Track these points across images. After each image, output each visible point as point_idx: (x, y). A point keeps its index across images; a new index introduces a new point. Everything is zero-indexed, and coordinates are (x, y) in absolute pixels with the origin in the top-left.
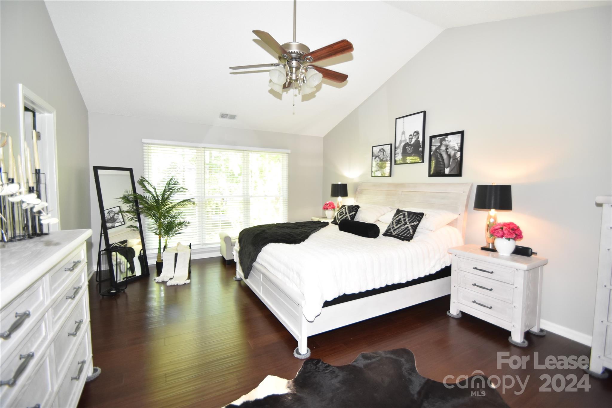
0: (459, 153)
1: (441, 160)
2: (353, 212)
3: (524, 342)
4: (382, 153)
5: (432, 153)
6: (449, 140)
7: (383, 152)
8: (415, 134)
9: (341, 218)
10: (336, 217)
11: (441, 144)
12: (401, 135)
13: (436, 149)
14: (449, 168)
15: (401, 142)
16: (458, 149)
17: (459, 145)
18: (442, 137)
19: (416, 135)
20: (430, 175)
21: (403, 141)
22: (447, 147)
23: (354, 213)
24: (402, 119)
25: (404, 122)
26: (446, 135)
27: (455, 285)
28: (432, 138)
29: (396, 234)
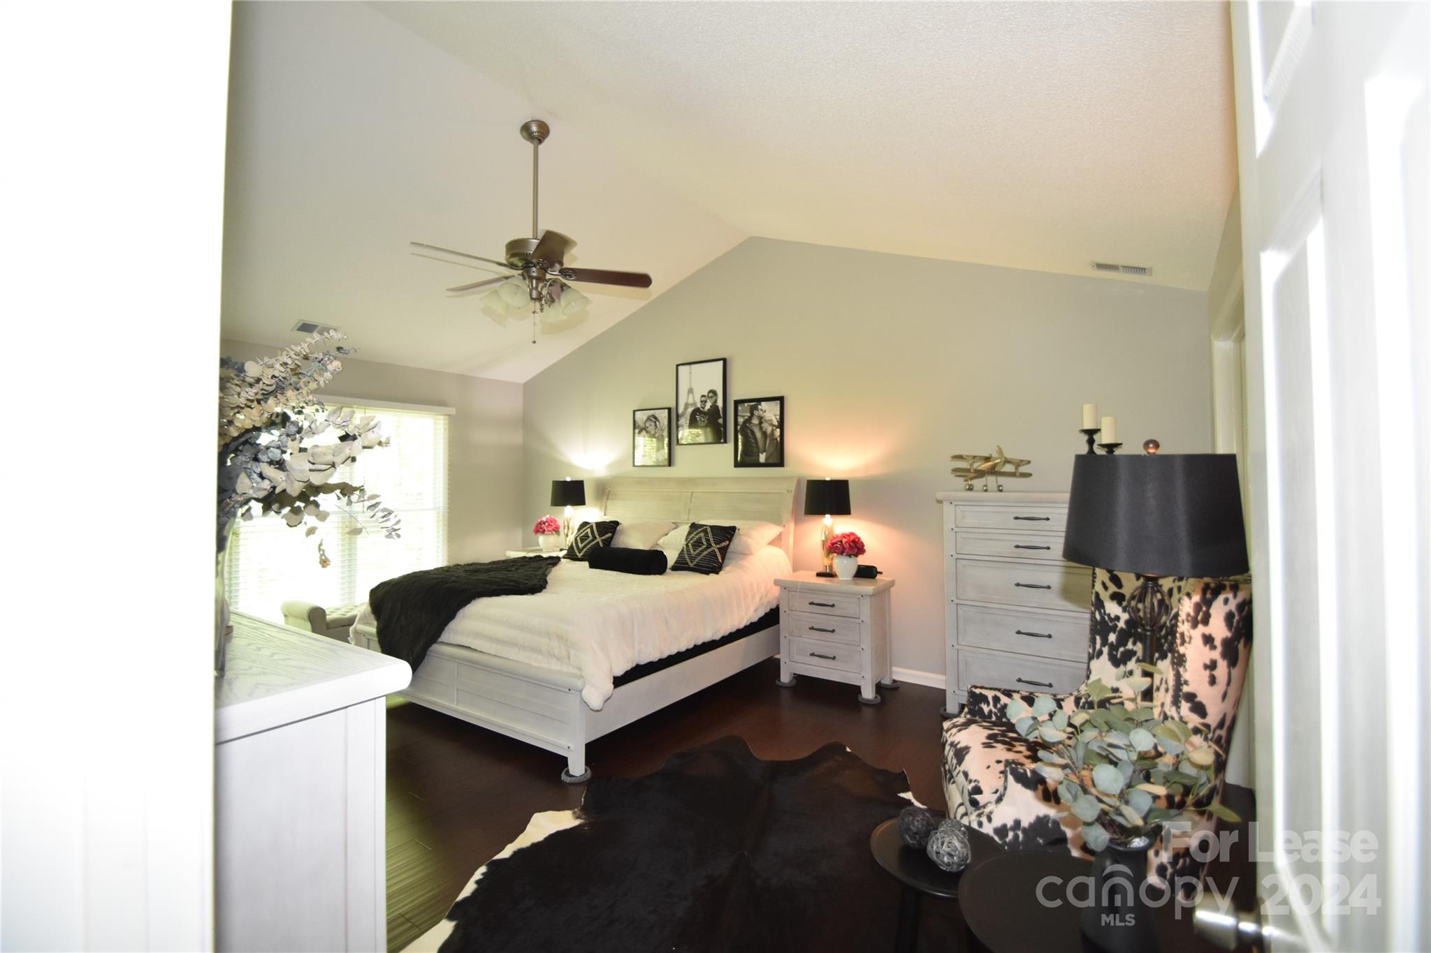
0: (778, 430)
1: (753, 441)
2: (607, 533)
3: (876, 697)
4: (653, 424)
5: (739, 427)
6: (764, 409)
7: (655, 422)
8: (711, 395)
9: (583, 548)
10: (574, 545)
11: (752, 414)
12: (687, 395)
13: (745, 423)
14: (764, 454)
15: (687, 406)
16: (776, 423)
17: (778, 417)
18: (753, 403)
19: (712, 397)
20: (737, 465)
21: (691, 405)
22: (760, 418)
23: (609, 535)
24: (688, 367)
25: (690, 373)
26: (759, 401)
27: (786, 635)
28: (737, 403)
29: (695, 565)
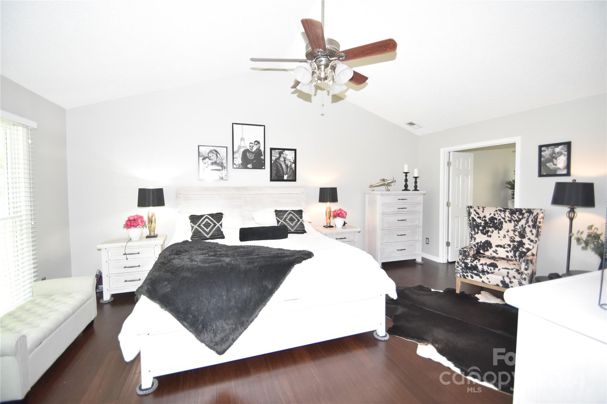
0: (294, 164)
1: (281, 169)
2: (220, 221)
4: (215, 155)
5: (273, 162)
6: (286, 154)
7: (217, 154)
8: (256, 143)
10: (200, 230)
11: (280, 156)
12: (240, 141)
13: (276, 159)
14: (287, 175)
15: (240, 147)
16: (293, 161)
17: (294, 158)
18: (281, 151)
19: (257, 144)
20: (272, 180)
21: (243, 147)
22: (285, 158)
24: (240, 126)
25: (242, 129)
26: (284, 149)
28: (272, 149)
